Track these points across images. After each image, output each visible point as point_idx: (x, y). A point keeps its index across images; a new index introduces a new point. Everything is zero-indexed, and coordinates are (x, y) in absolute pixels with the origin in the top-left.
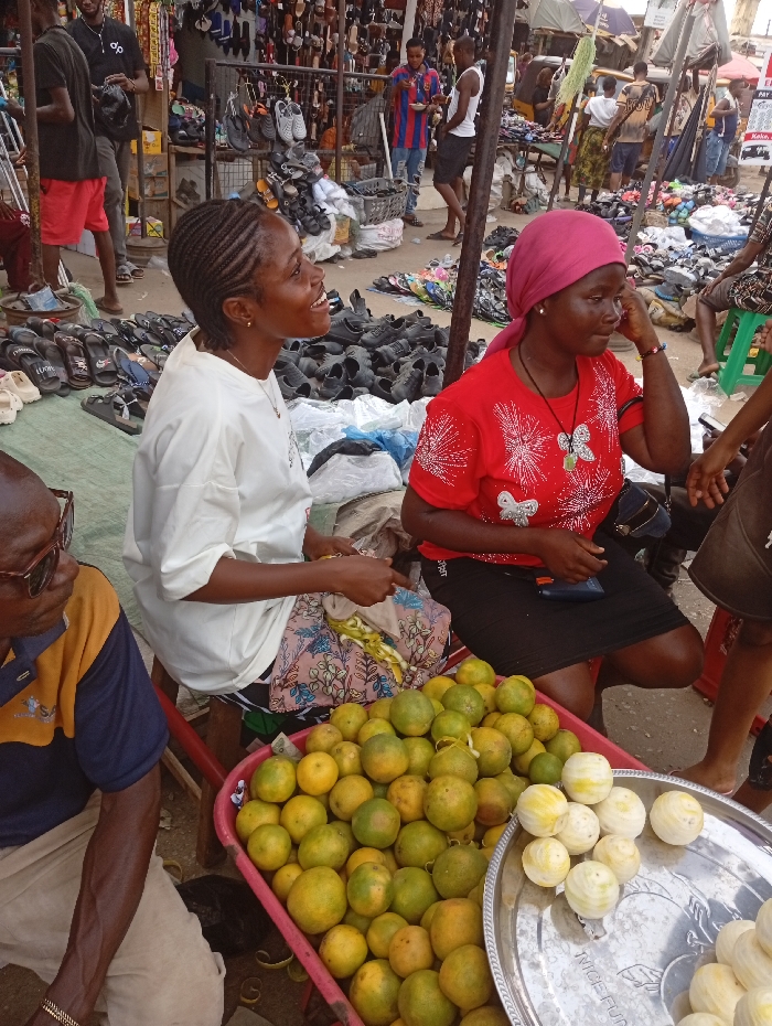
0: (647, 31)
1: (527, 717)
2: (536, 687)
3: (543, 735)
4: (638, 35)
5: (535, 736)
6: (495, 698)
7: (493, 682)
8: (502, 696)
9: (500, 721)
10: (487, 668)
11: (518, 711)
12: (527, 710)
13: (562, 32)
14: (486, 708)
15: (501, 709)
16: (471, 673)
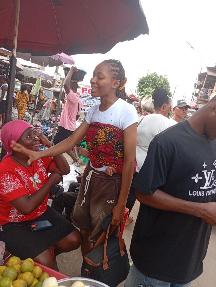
0: (54, 80)
1: (32, 272)
2: (34, 261)
3: (37, 276)
4: (52, 81)
5: (34, 278)
6: (21, 268)
7: (20, 263)
8: (23, 267)
9: (22, 276)
10: (18, 259)
11: (28, 271)
12: (31, 270)
13: (33, 78)
14: (18, 273)
15: (23, 272)
16: (12, 262)
